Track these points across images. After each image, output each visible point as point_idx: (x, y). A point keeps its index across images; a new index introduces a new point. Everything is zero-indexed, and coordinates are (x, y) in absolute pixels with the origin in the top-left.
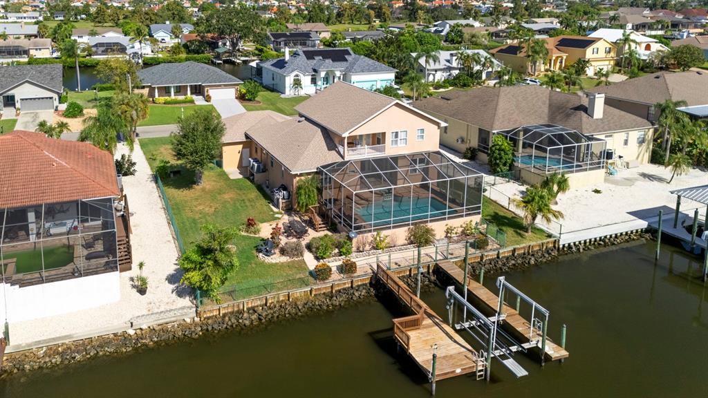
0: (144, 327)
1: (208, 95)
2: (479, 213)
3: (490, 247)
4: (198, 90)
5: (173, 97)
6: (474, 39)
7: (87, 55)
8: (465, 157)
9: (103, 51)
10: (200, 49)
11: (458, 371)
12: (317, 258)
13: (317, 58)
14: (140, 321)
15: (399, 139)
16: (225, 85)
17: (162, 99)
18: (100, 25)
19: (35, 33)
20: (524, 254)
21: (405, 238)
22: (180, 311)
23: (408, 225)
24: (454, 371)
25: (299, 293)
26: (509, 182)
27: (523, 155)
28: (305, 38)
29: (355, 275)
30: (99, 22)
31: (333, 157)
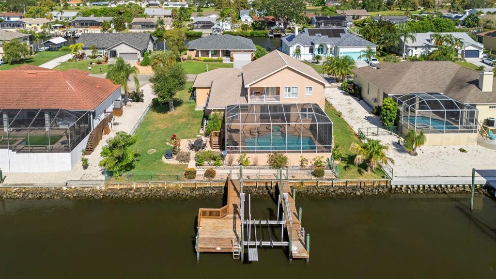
0: (73, 187)
1: (232, 57)
2: (330, 152)
3: (325, 177)
4: (227, 54)
5: (210, 57)
6: (488, 24)
7: (190, 29)
8: (373, 113)
9: (201, 27)
10: (261, 26)
11: (219, 249)
12: (197, 165)
13: (317, 35)
14: (72, 183)
15: (291, 92)
16: (244, 51)
17: (203, 58)
18: (219, 10)
19: (170, 14)
20: (357, 187)
21: (267, 161)
22: (96, 182)
23: (270, 152)
24: (215, 248)
25: (173, 185)
26: (391, 134)
27: (418, 115)
28: (340, 21)
29: (213, 179)
30: (219, 8)
31: (241, 101)
